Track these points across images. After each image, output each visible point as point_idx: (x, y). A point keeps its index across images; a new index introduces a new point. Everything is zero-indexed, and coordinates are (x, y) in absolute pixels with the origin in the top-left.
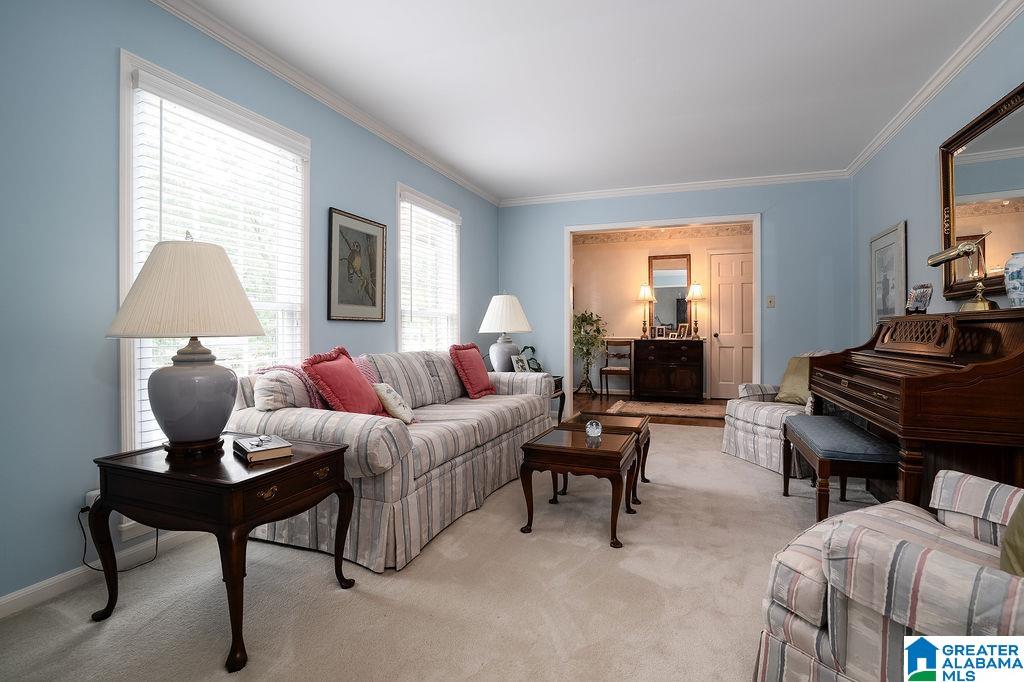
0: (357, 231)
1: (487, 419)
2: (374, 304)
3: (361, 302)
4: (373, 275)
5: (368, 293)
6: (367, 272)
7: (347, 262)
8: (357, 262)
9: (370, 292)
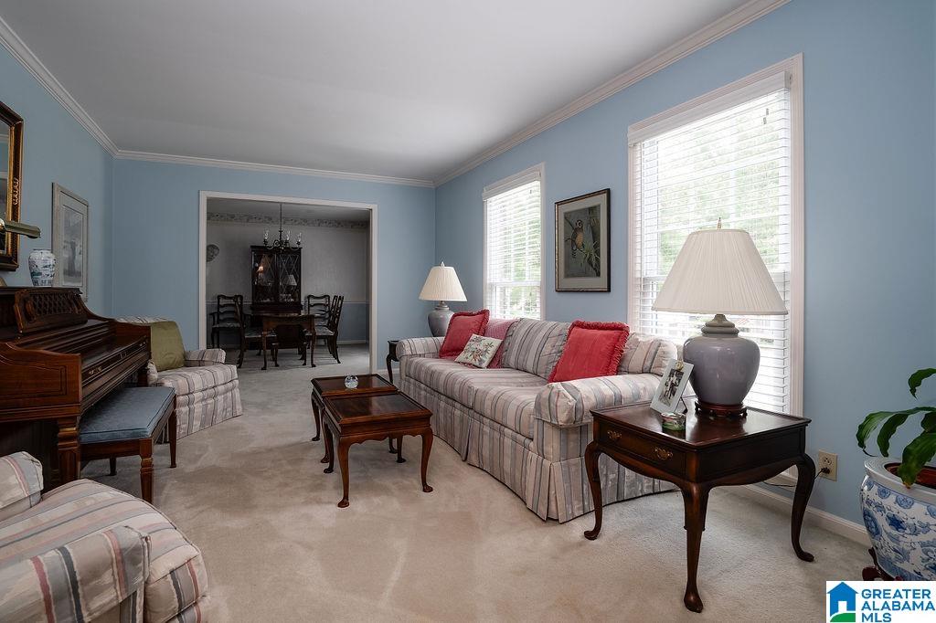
0: (577, 211)
1: (455, 379)
2: (598, 274)
3: (585, 274)
4: (597, 246)
5: (590, 263)
6: (590, 244)
7: (571, 241)
8: (580, 239)
9: (594, 262)
